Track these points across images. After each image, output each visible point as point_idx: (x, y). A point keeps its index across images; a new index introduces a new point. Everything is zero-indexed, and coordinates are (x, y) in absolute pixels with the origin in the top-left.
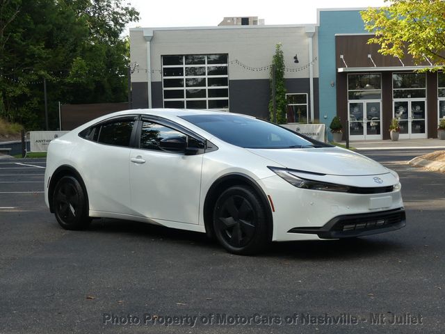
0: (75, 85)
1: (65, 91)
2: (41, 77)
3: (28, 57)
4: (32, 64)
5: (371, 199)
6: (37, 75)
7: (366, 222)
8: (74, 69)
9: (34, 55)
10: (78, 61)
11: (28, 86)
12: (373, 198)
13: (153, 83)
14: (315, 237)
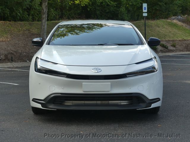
5: (83, 83)
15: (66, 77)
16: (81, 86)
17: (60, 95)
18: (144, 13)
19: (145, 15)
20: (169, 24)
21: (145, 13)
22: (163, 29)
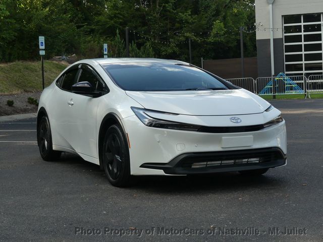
0: (214, 43)
1: (208, 49)
2: (187, 38)
3: (178, 22)
4: (181, 28)
5: (223, 138)
6: (184, 36)
7: (222, 160)
8: (214, 31)
9: (182, 20)
10: (218, 24)
11: (177, 46)
12: (225, 136)
13: (274, 40)
14: (161, 172)
15: (197, 131)
16: (219, 141)
17: (193, 154)
18: (40, 50)
19: (42, 53)
20: (57, 67)
21: (42, 50)
22: (52, 75)
